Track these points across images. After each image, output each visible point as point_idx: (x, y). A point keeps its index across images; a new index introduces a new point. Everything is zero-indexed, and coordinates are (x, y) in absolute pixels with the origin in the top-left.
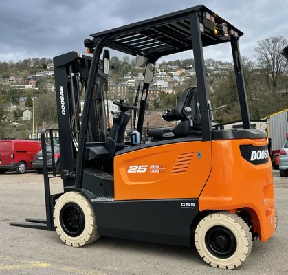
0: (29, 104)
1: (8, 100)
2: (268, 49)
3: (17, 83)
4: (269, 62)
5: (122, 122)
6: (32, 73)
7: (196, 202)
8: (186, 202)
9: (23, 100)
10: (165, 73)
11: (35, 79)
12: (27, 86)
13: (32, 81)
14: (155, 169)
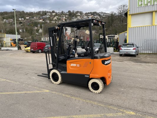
0: (41, 27)
1: (34, 26)
2: (121, 9)
3: (37, 20)
4: (121, 13)
5: (69, 49)
6: (41, 16)
7: (89, 75)
8: (86, 75)
9: (39, 25)
10: (86, 17)
11: (43, 18)
12: (40, 21)
13: (42, 19)
14: (78, 65)
